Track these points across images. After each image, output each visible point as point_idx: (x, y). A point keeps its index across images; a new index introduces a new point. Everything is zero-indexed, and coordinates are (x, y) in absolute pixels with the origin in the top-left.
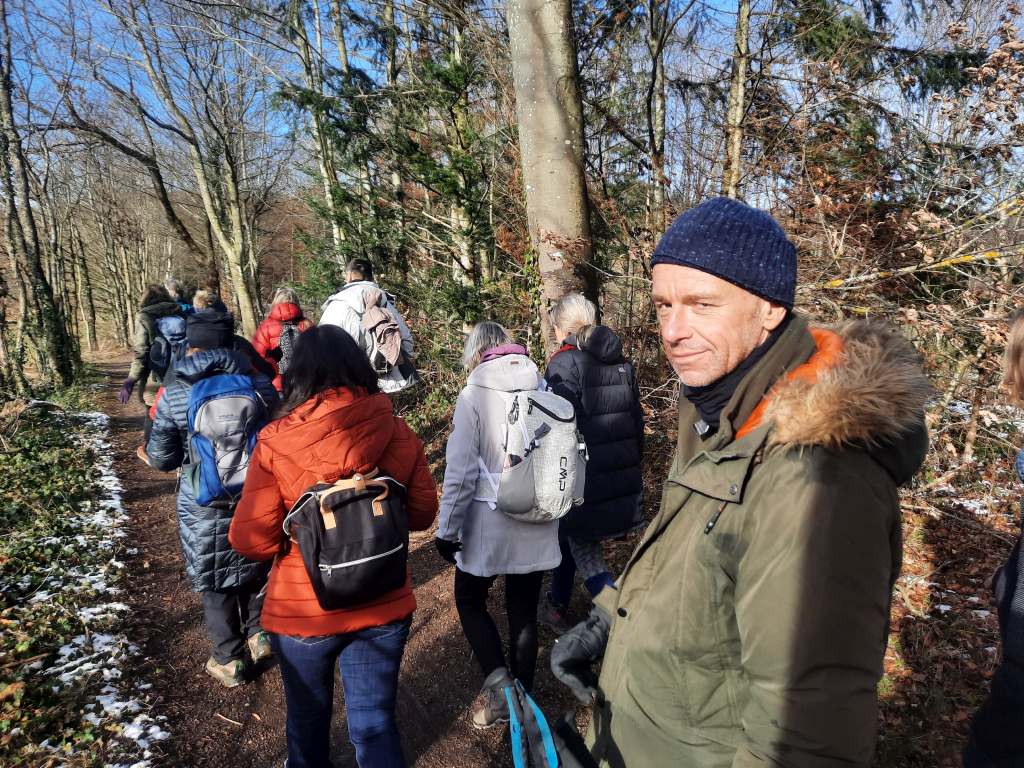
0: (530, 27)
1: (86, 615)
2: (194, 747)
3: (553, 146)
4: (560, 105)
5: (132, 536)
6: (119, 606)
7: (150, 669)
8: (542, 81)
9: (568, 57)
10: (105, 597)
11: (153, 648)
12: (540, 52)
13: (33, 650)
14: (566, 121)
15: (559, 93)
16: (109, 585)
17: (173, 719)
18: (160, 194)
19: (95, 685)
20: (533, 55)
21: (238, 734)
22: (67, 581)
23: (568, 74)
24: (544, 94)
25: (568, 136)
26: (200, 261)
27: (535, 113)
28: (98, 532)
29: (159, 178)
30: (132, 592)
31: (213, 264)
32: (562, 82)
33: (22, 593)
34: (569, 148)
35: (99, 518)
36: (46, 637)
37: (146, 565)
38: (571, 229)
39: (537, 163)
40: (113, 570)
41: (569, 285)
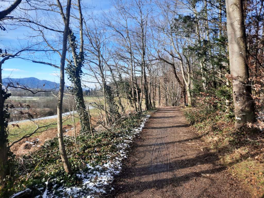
0: (231, 27)
1: (125, 141)
2: (129, 160)
3: (236, 54)
4: (238, 44)
5: (140, 133)
6: (131, 141)
7: (130, 150)
8: (233, 39)
9: (241, 32)
10: (130, 140)
11: (132, 148)
12: (233, 32)
13: (116, 143)
14: (240, 48)
15: (238, 41)
16: (131, 138)
17: (129, 156)
18: (174, 72)
19: (121, 149)
20: (232, 34)
21: (137, 161)
22: (126, 136)
23: (241, 36)
24: (234, 42)
25: (241, 51)
26: (181, 86)
27: (232, 46)
28: (135, 131)
29: (175, 68)
30: (134, 140)
31: (184, 87)
32: (239, 39)
33: (119, 136)
34: (241, 54)
35: (137, 130)
36: (118, 142)
37: (139, 138)
38: (241, 74)
39: (232, 58)
40: (133, 136)
41: (240, 88)
